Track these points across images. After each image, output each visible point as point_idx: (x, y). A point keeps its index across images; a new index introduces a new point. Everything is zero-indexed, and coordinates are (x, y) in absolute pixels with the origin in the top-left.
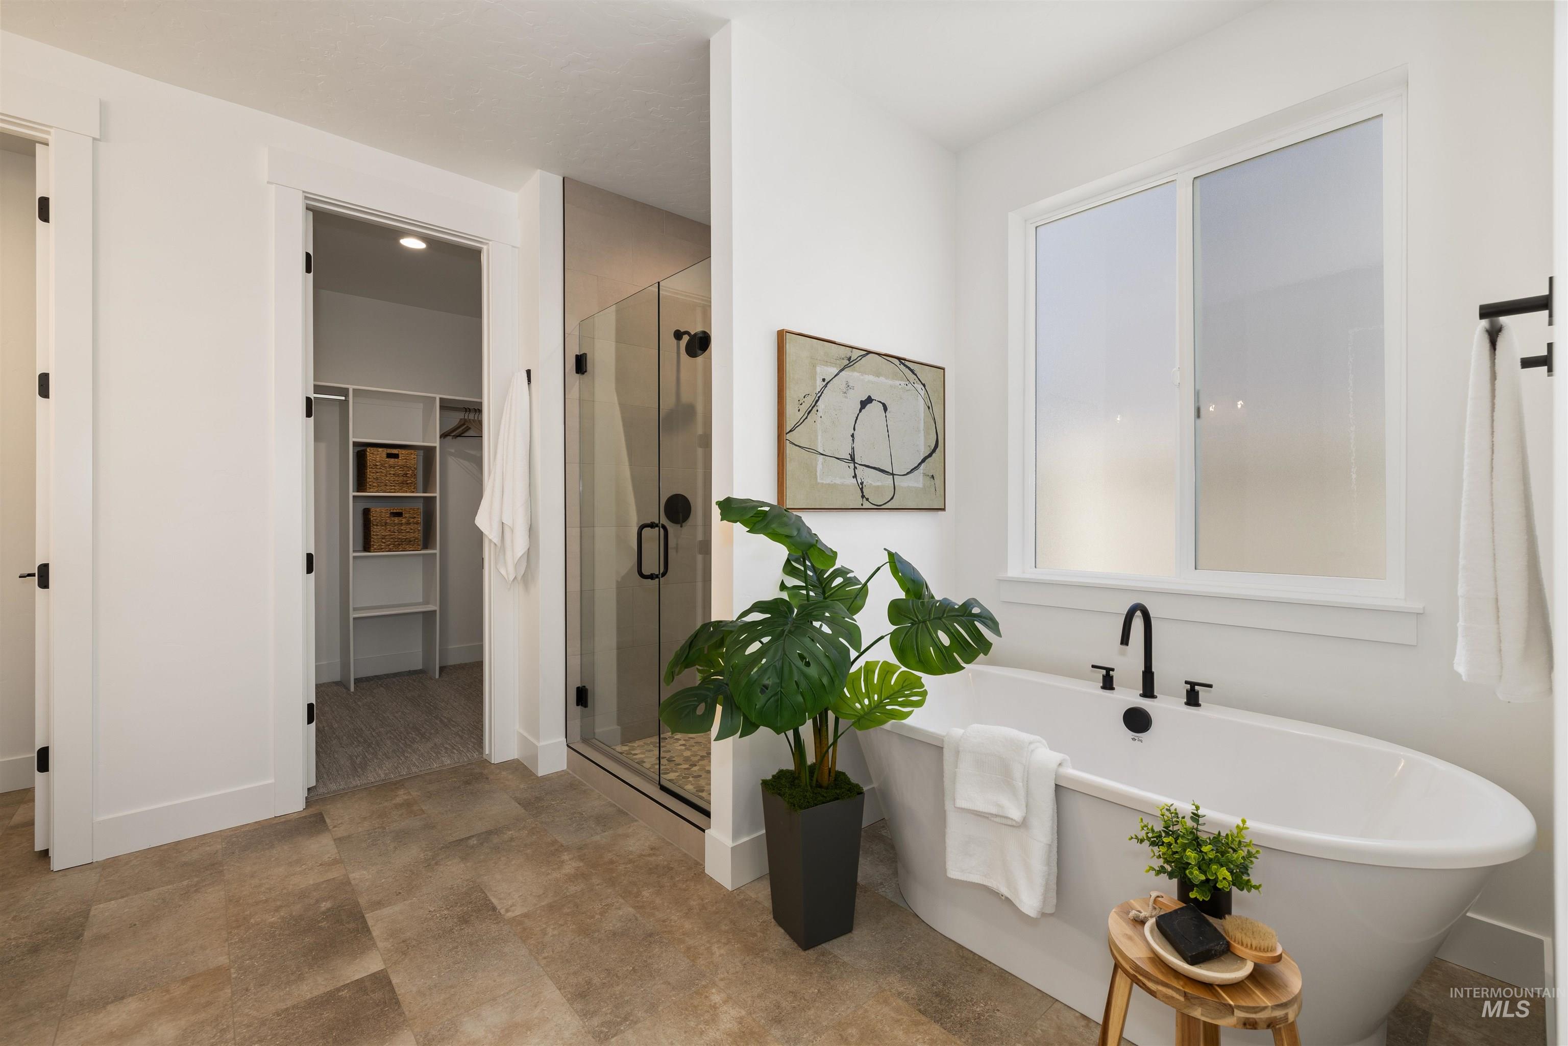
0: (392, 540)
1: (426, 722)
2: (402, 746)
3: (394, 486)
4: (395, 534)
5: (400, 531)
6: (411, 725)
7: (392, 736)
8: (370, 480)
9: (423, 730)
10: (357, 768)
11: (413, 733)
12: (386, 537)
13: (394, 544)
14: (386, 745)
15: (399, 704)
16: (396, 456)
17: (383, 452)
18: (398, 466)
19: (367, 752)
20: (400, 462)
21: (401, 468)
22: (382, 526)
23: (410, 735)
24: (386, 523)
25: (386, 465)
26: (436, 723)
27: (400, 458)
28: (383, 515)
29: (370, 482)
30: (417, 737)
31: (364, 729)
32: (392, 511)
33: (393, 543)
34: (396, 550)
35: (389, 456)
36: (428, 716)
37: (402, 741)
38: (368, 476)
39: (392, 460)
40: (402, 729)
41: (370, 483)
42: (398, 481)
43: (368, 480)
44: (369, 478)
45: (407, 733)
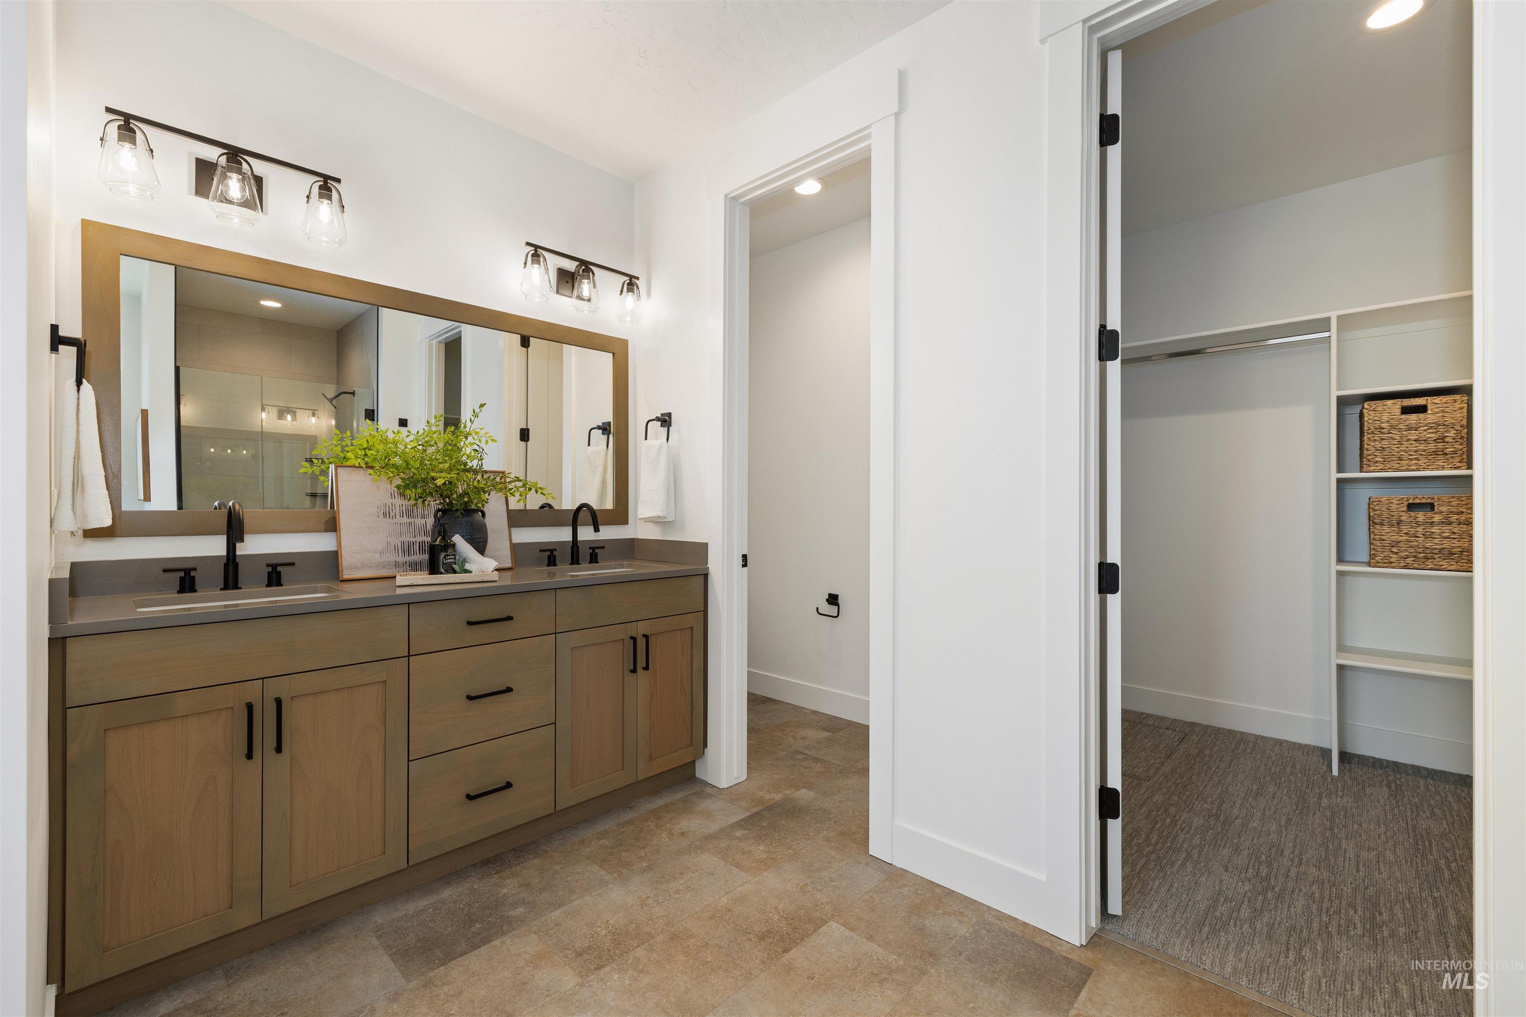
0: (1412, 550)
1: (1406, 901)
2: (1316, 925)
3: (1416, 459)
4: (1418, 539)
5: (1428, 536)
6: (1371, 891)
7: (1317, 895)
8: (1369, 452)
9: (1385, 917)
10: (1207, 923)
11: (1360, 912)
12: (1400, 545)
13: (1415, 556)
14: (1289, 907)
15: (1389, 833)
16: (1423, 409)
17: (1394, 406)
18: (1426, 426)
19: (1249, 901)
20: (1430, 417)
21: (1431, 428)
22: (1392, 525)
23: (1351, 912)
24: (1399, 523)
25: (1401, 426)
26: (1425, 916)
27: (1429, 412)
28: (1394, 506)
29: (1369, 455)
30: (1359, 925)
31: (1286, 853)
32: (1411, 501)
33: (1414, 554)
34: (1422, 566)
35: (1406, 410)
36: (1421, 889)
37: (1324, 915)
38: (1365, 446)
39: (1414, 417)
40: (1347, 890)
41: (1369, 457)
42: (1424, 451)
43: (1365, 452)
44: (1367, 450)
45: (1349, 905)
